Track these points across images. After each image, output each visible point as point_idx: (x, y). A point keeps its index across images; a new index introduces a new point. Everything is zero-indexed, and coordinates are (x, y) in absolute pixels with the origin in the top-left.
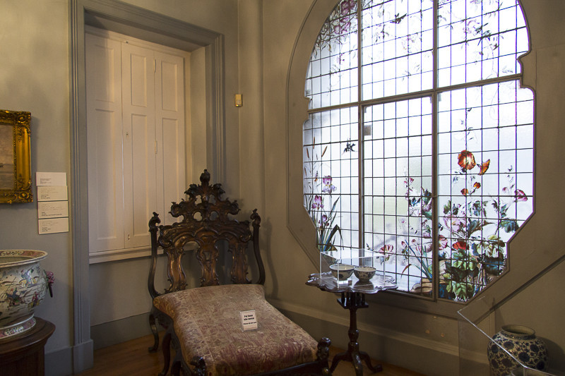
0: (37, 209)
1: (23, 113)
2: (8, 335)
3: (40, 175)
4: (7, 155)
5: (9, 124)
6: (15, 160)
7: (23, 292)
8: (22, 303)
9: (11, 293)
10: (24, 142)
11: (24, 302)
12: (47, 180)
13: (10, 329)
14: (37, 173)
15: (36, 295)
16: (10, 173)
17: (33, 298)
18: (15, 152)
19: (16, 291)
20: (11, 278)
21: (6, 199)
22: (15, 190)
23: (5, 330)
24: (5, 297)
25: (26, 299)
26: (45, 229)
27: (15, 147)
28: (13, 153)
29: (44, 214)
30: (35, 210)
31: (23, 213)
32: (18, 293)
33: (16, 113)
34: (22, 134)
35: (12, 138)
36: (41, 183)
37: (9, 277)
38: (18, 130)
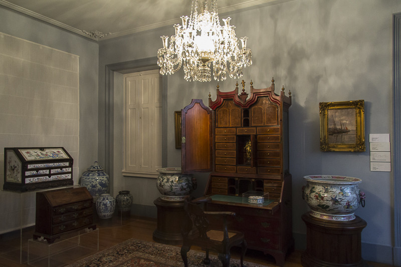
0: (370, 155)
1: (360, 101)
2: (334, 219)
3: (371, 136)
4: (352, 125)
5: (353, 108)
6: (356, 128)
7: (340, 199)
8: (340, 204)
9: (334, 197)
10: (361, 117)
11: (341, 204)
12: (376, 138)
13: (336, 216)
14: (370, 135)
15: (349, 202)
16: (354, 135)
17: (347, 203)
18: (356, 123)
19: (336, 197)
20: (334, 190)
21: (350, 149)
22: (357, 144)
23: (333, 216)
24: (330, 199)
25: (342, 203)
26: (374, 168)
27: (356, 121)
28: (355, 124)
29: (374, 159)
30: (369, 156)
31: (361, 158)
32: (337, 198)
33: (356, 102)
34: (360, 113)
35: (355, 115)
36: (372, 140)
37: (334, 189)
38: (358, 110)
